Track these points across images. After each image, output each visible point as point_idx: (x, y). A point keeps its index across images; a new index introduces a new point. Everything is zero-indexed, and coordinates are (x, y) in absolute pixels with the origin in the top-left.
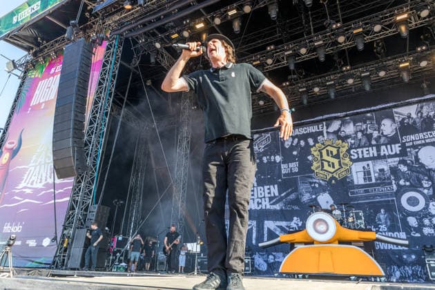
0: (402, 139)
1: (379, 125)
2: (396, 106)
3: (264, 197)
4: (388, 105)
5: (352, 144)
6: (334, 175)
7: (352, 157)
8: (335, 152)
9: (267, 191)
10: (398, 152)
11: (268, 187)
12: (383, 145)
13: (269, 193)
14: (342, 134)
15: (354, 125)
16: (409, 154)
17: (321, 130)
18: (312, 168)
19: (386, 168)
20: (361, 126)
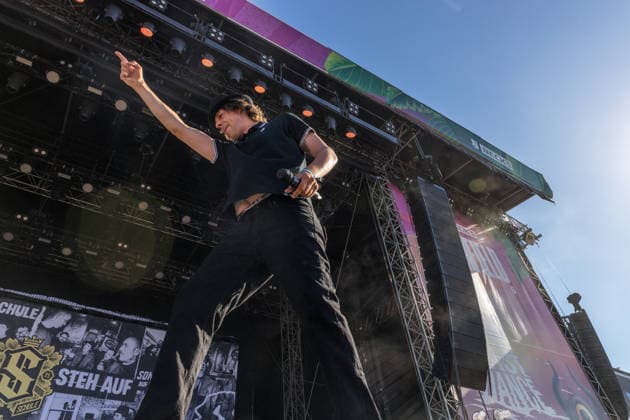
0: (138, 375)
1: (121, 342)
2: (151, 326)
4: (144, 320)
5: (68, 359)
7: (58, 382)
8: (33, 364)
10: (124, 393)
12: (111, 375)
14: (62, 338)
15: (87, 330)
16: (136, 399)
17: (31, 317)
19: (97, 414)
20: (96, 335)
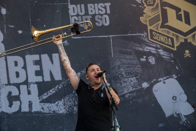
3: (26, 83)
6: (189, 38)
9: (32, 69)
11: (36, 57)
13: (39, 73)
18: (141, 19)
